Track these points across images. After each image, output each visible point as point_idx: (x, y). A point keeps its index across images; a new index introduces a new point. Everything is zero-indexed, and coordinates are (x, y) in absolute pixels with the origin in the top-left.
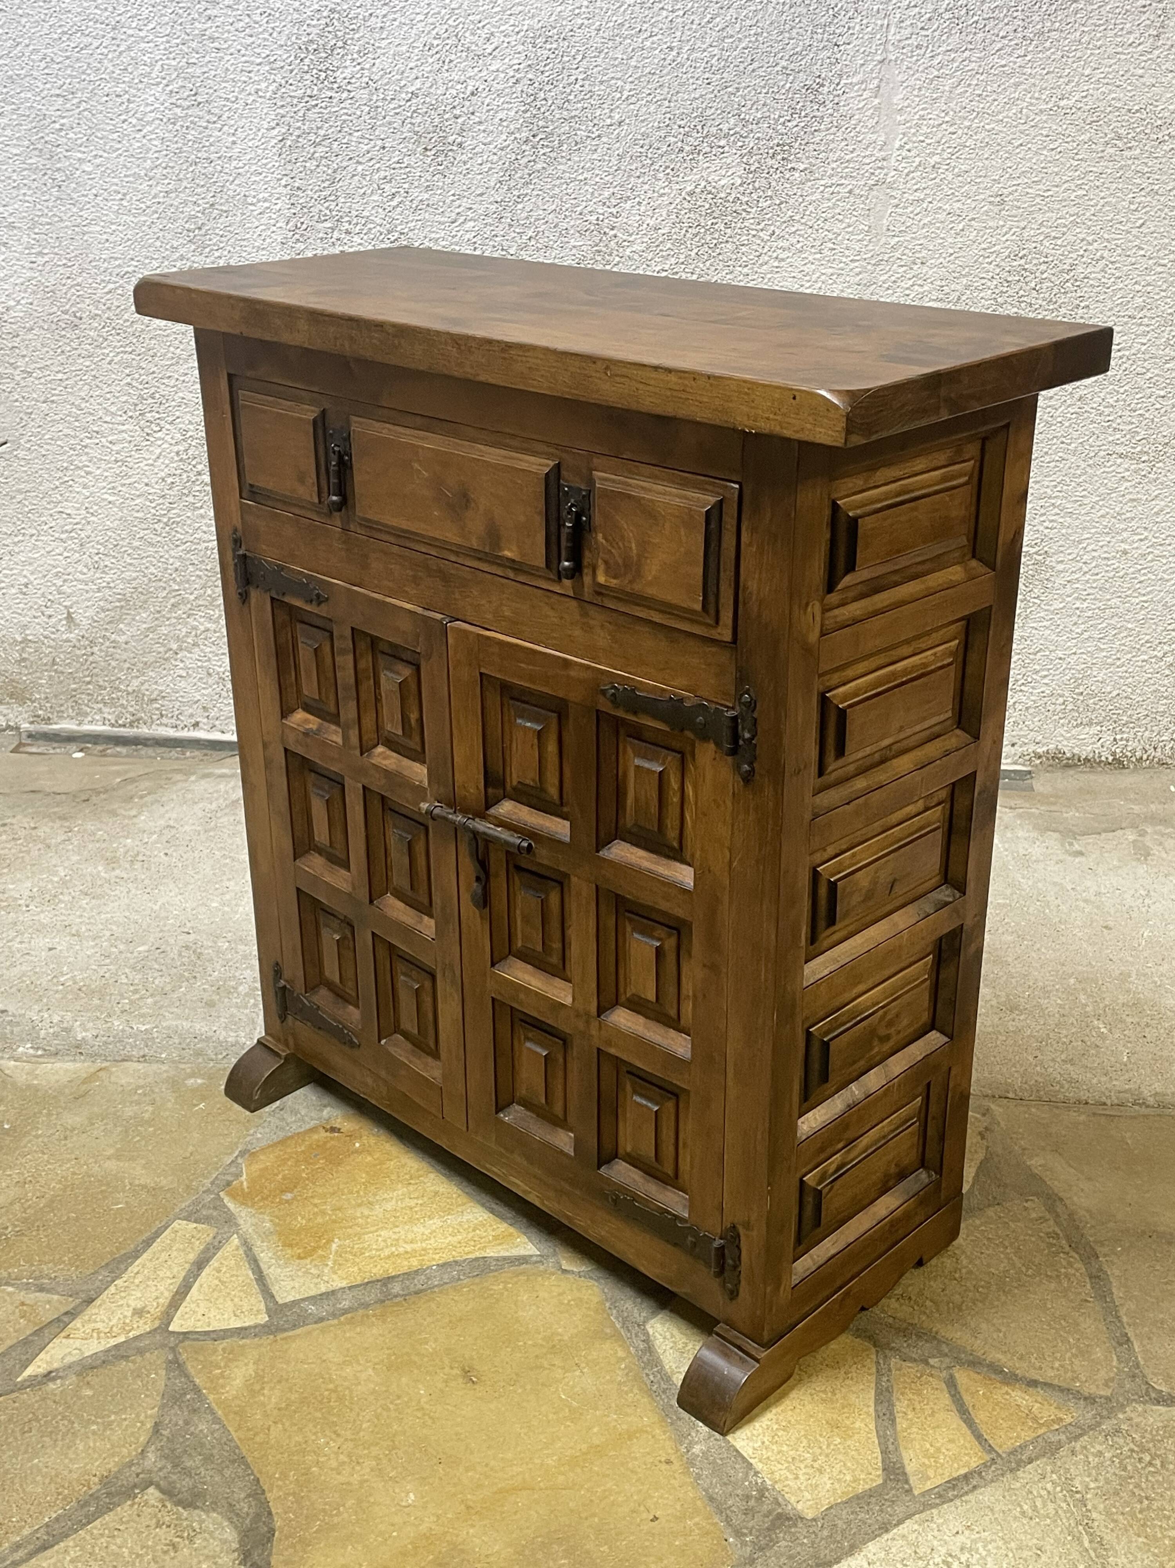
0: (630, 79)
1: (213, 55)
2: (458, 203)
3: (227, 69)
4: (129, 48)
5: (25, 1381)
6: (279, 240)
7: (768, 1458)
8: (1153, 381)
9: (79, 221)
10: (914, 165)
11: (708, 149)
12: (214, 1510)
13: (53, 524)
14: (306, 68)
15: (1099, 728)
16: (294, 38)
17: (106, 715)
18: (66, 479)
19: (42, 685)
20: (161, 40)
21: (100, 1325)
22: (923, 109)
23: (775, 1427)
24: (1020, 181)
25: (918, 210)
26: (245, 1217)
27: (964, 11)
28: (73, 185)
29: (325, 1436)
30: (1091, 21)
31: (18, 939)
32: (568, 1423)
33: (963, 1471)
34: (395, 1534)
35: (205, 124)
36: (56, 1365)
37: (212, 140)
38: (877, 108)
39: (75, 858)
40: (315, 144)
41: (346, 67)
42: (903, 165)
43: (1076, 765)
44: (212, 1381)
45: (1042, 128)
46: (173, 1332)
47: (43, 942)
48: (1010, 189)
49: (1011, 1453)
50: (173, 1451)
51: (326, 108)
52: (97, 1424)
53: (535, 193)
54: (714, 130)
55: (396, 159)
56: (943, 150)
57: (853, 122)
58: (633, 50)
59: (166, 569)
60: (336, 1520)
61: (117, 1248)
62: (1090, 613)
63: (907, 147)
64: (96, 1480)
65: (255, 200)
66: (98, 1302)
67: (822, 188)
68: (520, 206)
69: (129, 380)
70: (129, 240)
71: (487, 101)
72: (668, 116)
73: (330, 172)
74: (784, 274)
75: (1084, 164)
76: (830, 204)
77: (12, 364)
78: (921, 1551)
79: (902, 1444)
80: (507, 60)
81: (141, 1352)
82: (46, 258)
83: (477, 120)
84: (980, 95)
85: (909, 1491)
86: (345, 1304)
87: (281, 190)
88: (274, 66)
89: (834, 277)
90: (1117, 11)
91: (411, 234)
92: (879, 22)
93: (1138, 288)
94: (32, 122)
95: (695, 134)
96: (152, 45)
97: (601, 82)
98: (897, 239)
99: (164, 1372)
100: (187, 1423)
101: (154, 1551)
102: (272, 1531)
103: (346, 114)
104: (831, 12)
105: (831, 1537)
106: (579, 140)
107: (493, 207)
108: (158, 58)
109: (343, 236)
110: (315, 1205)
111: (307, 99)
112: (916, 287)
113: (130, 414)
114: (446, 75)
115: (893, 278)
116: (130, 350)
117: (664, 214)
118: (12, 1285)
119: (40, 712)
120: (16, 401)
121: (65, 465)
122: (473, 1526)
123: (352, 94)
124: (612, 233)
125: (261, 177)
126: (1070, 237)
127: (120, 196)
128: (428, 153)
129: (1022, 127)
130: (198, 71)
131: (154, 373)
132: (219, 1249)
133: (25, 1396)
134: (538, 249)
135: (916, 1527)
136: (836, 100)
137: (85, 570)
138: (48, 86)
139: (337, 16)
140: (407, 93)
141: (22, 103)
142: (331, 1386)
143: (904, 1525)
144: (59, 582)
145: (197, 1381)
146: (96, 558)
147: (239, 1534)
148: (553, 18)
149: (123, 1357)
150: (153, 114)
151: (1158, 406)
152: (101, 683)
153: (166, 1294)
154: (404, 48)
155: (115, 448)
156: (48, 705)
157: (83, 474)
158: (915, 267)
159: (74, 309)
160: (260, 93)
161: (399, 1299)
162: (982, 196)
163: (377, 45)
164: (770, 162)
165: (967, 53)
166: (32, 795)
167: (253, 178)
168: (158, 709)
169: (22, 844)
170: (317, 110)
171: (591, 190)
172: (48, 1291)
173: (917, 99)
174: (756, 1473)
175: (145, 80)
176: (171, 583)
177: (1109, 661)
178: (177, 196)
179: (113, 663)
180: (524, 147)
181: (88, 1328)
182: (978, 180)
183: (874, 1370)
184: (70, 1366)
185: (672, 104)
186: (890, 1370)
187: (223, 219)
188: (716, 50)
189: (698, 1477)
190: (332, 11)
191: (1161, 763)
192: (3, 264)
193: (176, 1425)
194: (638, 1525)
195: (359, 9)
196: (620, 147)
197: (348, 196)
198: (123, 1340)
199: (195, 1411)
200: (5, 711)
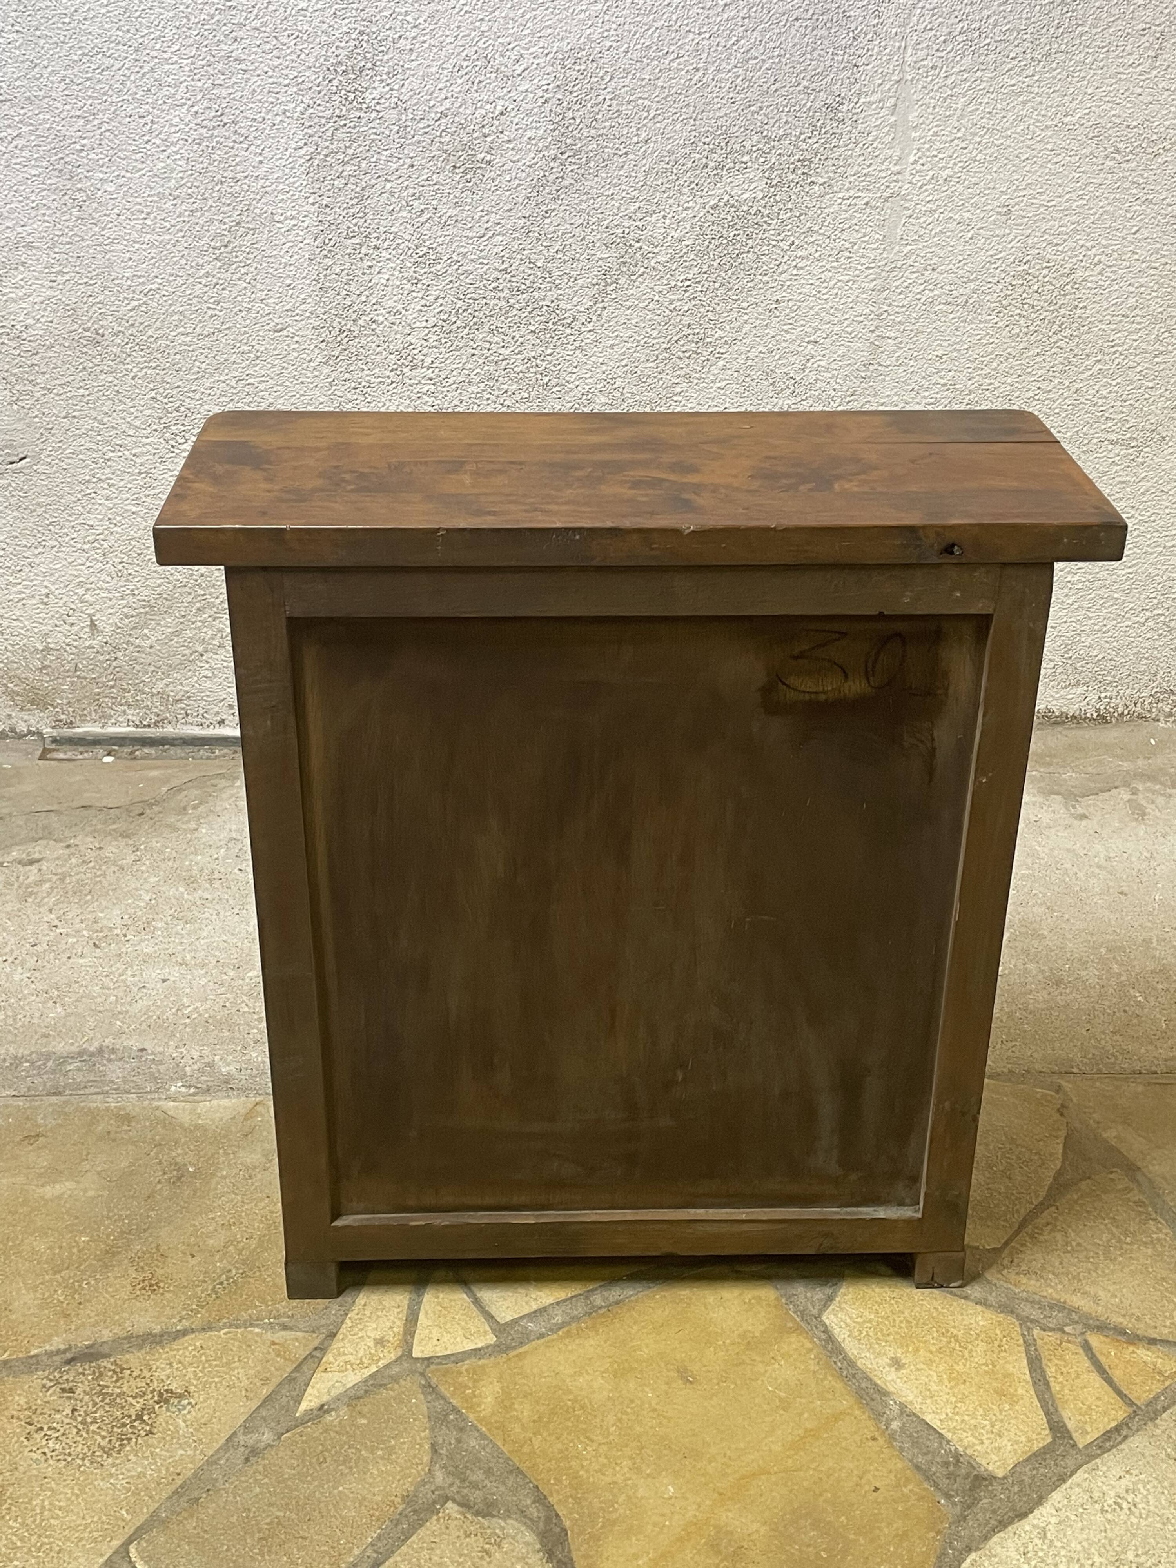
0: (657, 99)
1: (240, 76)
2: (486, 218)
3: (254, 90)
4: (153, 70)
5: (303, 1415)
6: (307, 256)
7: (954, 1428)
9: (101, 240)
10: (928, 178)
11: (732, 165)
12: (509, 1517)
13: (75, 535)
14: (334, 89)
15: (1085, 688)
16: (322, 60)
17: (130, 717)
18: (88, 491)
19: (63, 691)
20: (185, 62)
21: (351, 1358)
22: (936, 126)
23: (954, 1399)
24: (1025, 192)
25: (930, 220)
27: (977, 34)
28: (95, 205)
29: (581, 1442)
30: (1095, 43)
31: (129, 973)
32: (781, 1412)
33: (1113, 1424)
34: (667, 1523)
35: (231, 145)
36: (325, 1398)
37: (238, 159)
38: (892, 126)
39: (153, 880)
40: (344, 163)
41: (374, 88)
42: (917, 178)
43: (1064, 722)
44: (467, 1401)
45: (1048, 143)
46: (417, 1359)
47: (154, 974)
48: (1016, 200)
49: (1147, 1406)
50: (456, 1467)
51: (355, 127)
52: (381, 1449)
53: (562, 208)
54: (737, 146)
55: (425, 177)
56: (955, 164)
58: (660, 71)
59: (192, 575)
60: (614, 1516)
62: (1080, 586)
63: (921, 161)
64: (399, 1500)
65: (282, 218)
66: (340, 1336)
67: (840, 201)
68: (548, 221)
69: (153, 394)
70: (153, 258)
71: (516, 120)
72: (694, 133)
73: (358, 189)
74: (803, 281)
75: (1084, 176)
76: (847, 216)
77: (31, 382)
78: (1096, 1495)
79: (1059, 1404)
80: (536, 81)
81: (395, 1379)
82: (67, 277)
83: (506, 138)
84: (990, 113)
85: (1074, 1446)
86: (559, 1319)
87: (308, 207)
88: (302, 87)
89: (850, 284)
90: (1120, 33)
91: (439, 248)
92: (897, 44)
93: (1131, 289)
94: (50, 143)
95: (719, 151)
96: (176, 66)
97: (629, 102)
98: (909, 248)
99: (422, 1397)
100: (459, 1441)
101: (472, 1558)
102: (564, 1530)
103: (375, 133)
104: (851, 34)
105: (1021, 1491)
106: (606, 157)
107: (521, 222)
108: (182, 79)
109: (371, 251)
111: (335, 119)
112: (927, 292)
113: (155, 427)
114: (476, 95)
115: (906, 284)
116: (154, 365)
117: (688, 226)
118: (257, 1326)
119: (63, 717)
120: (36, 416)
121: (87, 478)
122: (729, 1510)
123: (381, 114)
124: (638, 245)
125: (288, 195)
126: (1070, 244)
127: (143, 215)
128: (457, 171)
129: (1029, 142)
130: (224, 93)
131: (179, 387)
133: (309, 1429)
134: (565, 262)
135: (1086, 1476)
136: (855, 117)
137: (108, 579)
138: (67, 107)
139: (366, 38)
140: (437, 112)
141: (40, 124)
142: (571, 1397)
143: (1077, 1475)
144: (81, 591)
145: (454, 1402)
146: (120, 567)
147: (537, 1536)
148: (583, 40)
149: (381, 1385)
150: (177, 135)
151: (1147, 396)
152: (125, 686)
153: (398, 1323)
154: (434, 70)
155: (138, 460)
156: (71, 709)
157: (106, 486)
158: (927, 273)
159: (96, 326)
160: (288, 114)
161: (601, 1311)
162: (990, 207)
163: (406, 66)
164: (791, 177)
165: (979, 74)
166: (85, 813)
167: (281, 197)
168: (183, 709)
169: (94, 868)
170: (345, 129)
171: (617, 205)
172: (291, 1329)
173: (931, 117)
174: (948, 1442)
175: (170, 101)
177: (1096, 627)
178: (203, 215)
179: (137, 667)
180: (552, 164)
181: (340, 1361)
182: (987, 192)
183: (1021, 1341)
184: (338, 1399)
185: (697, 123)
186: (1035, 1340)
187: (249, 236)
188: (741, 71)
189: (902, 1449)
190: (362, 33)
191: (1140, 717)
192: (22, 283)
193: (450, 1444)
194: (864, 1496)
195: (388, 32)
196: (647, 163)
197: (376, 213)
198: (375, 1369)
199: (461, 1430)
200: (26, 717)
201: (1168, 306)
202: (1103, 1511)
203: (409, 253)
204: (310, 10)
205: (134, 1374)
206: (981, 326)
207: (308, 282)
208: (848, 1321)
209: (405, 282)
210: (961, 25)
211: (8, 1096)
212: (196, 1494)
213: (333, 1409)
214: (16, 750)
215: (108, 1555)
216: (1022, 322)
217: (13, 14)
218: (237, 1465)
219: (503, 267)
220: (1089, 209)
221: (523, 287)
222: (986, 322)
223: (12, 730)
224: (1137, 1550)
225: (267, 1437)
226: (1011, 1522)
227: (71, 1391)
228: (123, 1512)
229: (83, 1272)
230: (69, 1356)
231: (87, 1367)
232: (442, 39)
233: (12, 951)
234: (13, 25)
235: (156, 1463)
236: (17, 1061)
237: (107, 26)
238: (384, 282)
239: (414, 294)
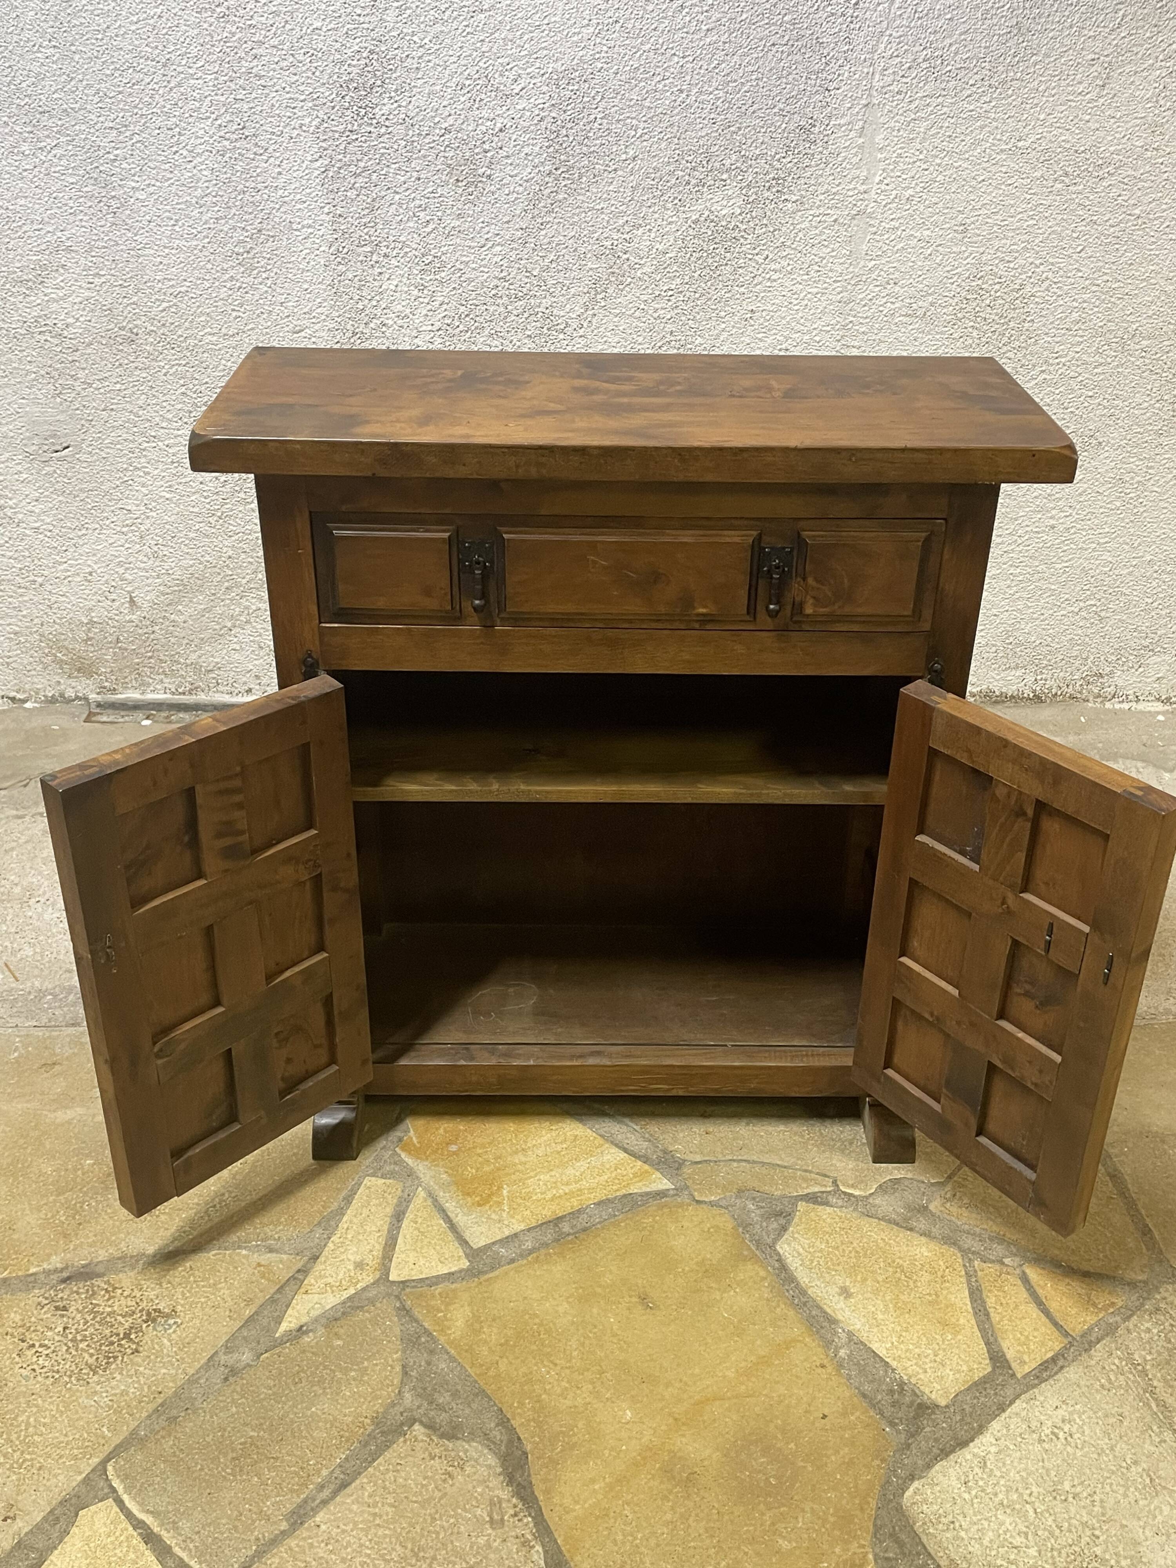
0: (644, 119)
1: (259, 92)
2: (487, 228)
3: (273, 105)
4: (179, 85)
5: (283, 1336)
6: (322, 263)
7: (899, 1356)
8: (1084, 383)
9: (133, 245)
10: (892, 197)
11: (713, 182)
12: (473, 1440)
13: (115, 519)
14: (347, 104)
15: (1023, 671)
16: (335, 77)
17: (166, 685)
18: (126, 479)
19: (107, 661)
20: (210, 77)
21: (330, 1280)
22: (900, 148)
24: (981, 212)
25: (893, 237)
26: (421, 1168)
27: (940, 61)
28: (128, 212)
29: (545, 1366)
30: (1047, 72)
32: (736, 1339)
33: (1050, 1355)
34: (624, 1448)
35: (252, 156)
36: (304, 1320)
37: (259, 170)
38: (861, 147)
40: (356, 175)
41: (384, 104)
42: (882, 197)
43: (1003, 702)
44: (438, 1324)
45: (1002, 166)
46: (394, 1282)
48: (972, 219)
49: (1082, 1336)
50: (425, 1389)
51: (366, 141)
52: (355, 1370)
53: (556, 221)
54: (717, 165)
55: (430, 190)
56: (917, 184)
57: (840, 159)
58: (647, 92)
59: (220, 557)
60: (575, 1439)
61: (323, 1207)
62: (1020, 578)
63: (886, 182)
64: (368, 1421)
65: (300, 226)
66: (322, 1259)
67: (811, 218)
68: (543, 233)
69: (183, 389)
70: (182, 262)
71: (514, 137)
72: (677, 152)
73: (369, 200)
74: (775, 293)
75: (1035, 198)
76: (817, 232)
77: (72, 376)
78: (1034, 1424)
79: (999, 1335)
80: (532, 100)
81: (372, 1302)
82: (103, 279)
83: (505, 154)
84: (950, 136)
85: (1013, 1375)
86: (529, 1245)
87: (323, 217)
88: (317, 103)
89: (818, 296)
90: (1071, 63)
91: (443, 257)
92: (866, 70)
93: (1075, 304)
94: (86, 153)
95: (701, 169)
96: (200, 81)
97: (618, 121)
98: (873, 263)
99: (396, 1319)
100: (429, 1363)
101: (435, 1481)
102: (525, 1454)
103: (385, 148)
104: (823, 60)
105: (962, 1420)
106: (597, 173)
107: (519, 233)
108: (206, 94)
109: (381, 259)
110: (479, 1155)
111: (348, 133)
112: (889, 304)
113: (186, 420)
114: (477, 112)
115: (869, 297)
116: (184, 363)
117: (672, 241)
118: (245, 1248)
119: (106, 684)
120: (77, 409)
121: (125, 466)
122: (683, 1436)
123: (390, 129)
124: (626, 256)
125: (305, 205)
127: (172, 222)
128: (460, 184)
129: (987, 165)
130: (246, 107)
131: (207, 383)
132: (409, 1201)
133: (287, 1348)
134: (559, 271)
135: (1024, 1405)
136: (826, 139)
137: (145, 559)
138: (101, 119)
139: (376, 57)
140: (441, 128)
141: (77, 135)
142: (537, 1321)
143: (1016, 1405)
144: (121, 571)
145: (426, 1325)
146: (156, 548)
147: (499, 1459)
148: (575, 62)
149: (358, 1308)
150: (203, 147)
151: (1086, 404)
152: (162, 657)
153: (377, 1247)
154: (438, 88)
155: (171, 451)
156: (113, 677)
157: (142, 474)
158: (889, 287)
159: (130, 326)
160: (304, 128)
161: (570, 1238)
162: (947, 226)
163: (413, 84)
164: (766, 194)
165: (940, 99)
167: (298, 206)
168: (214, 678)
170: (357, 143)
171: (607, 218)
172: (277, 1251)
173: (896, 139)
174: (893, 1370)
175: (196, 114)
176: (225, 569)
177: (1035, 616)
178: (227, 222)
179: (173, 640)
180: (547, 179)
181: (321, 1283)
182: (945, 211)
183: (963, 1273)
184: (316, 1320)
185: (681, 142)
186: (975, 1271)
187: (270, 244)
188: (721, 94)
189: (849, 1377)
190: (371, 52)
191: (1072, 697)
192: (62, 284)
193: (420, 1366)
194: (813, 1423)
195: (397, 51)
196: (633, 180)
197: (386, 223)
198: (354, 1292)
199: (432, 1352)
200: (74, 684)
201: (1109, 321)
202: (1041, 1441)
203: (416, 261)
204: (324, 29)
205: (125, 1294)
206: (938, 337)
207: (324, 287)
208: (801, 1250)
209: (412, 288)
210: (925, 53)
211: (29, 1026)
212: (174, 1412)
213: (311, 1330)
214: (64, 714)
215: (86, 1472)
216: (975, 334)
217: (50, 30)
218: (216, 1384)
219: (502, 275)
220: (1039, 228)
221: (521, 294)
222: (942, 333)
223: (62, 695)
224: (1073, 1480)
225: (246, 1357)
226: (953, 1451)
227: (65, 1309)
228: (105, 1429)
229: (85, 1194)
230: (65, 1275)
231: (81, 1285)
232: (446, 58)
233: (44, 893)
234: (50, 41)
235: (139, 1382)
236: (41, 993)
237: (136, 43)
238: (394, 288)
239: (421, 300)
